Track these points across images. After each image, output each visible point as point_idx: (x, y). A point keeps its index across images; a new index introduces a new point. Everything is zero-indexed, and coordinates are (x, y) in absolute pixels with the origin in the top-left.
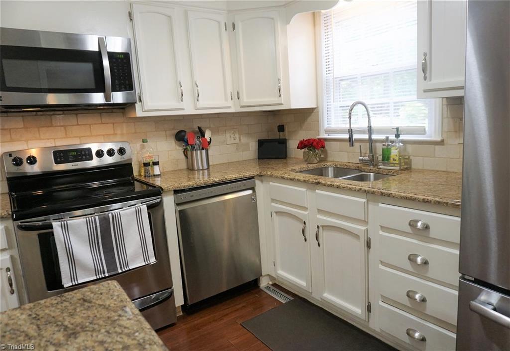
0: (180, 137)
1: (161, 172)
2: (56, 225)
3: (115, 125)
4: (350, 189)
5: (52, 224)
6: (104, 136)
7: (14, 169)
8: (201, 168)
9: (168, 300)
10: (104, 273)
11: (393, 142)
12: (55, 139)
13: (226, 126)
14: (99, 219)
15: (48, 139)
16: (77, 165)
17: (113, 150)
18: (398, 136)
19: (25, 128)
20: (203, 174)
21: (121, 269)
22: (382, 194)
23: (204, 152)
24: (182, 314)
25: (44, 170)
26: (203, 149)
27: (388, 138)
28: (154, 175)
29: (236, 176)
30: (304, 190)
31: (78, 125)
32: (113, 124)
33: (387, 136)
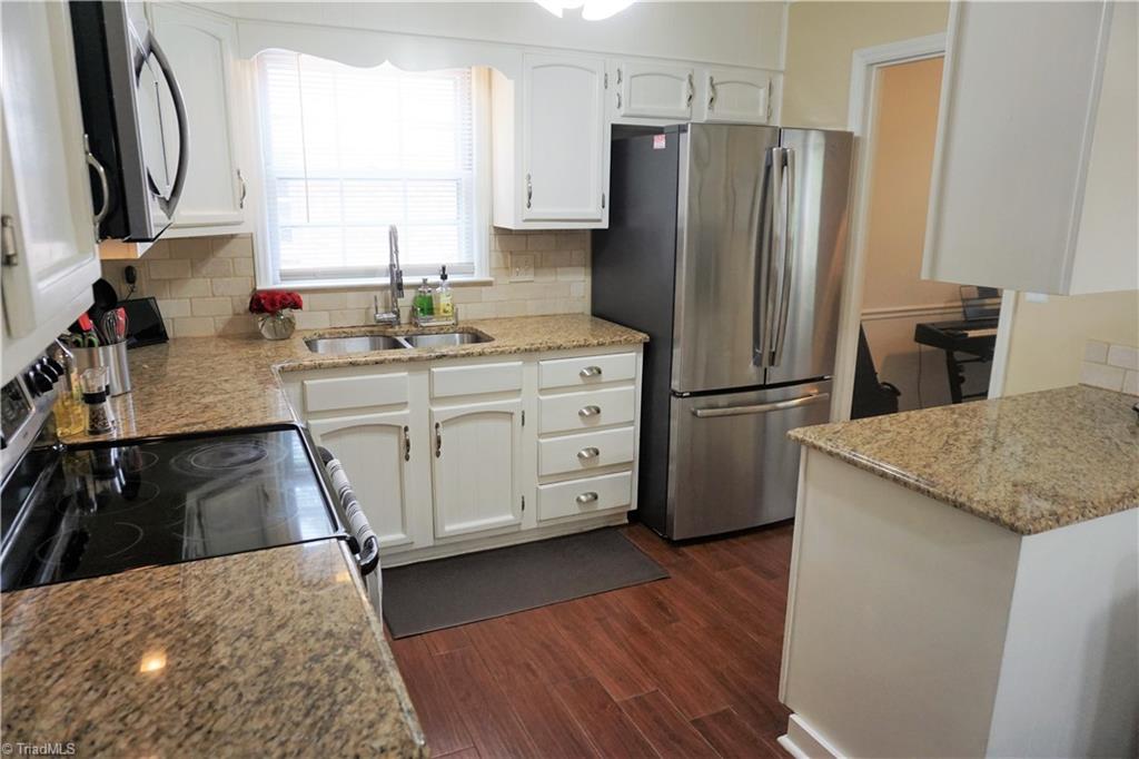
4: (502, 352)
11: (436, 285)
18: (444, 277)
22: (550, 348)
27: (425, 281)
30: (405, 374)
33: (425, 277)
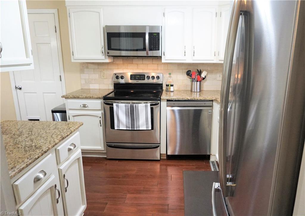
0: (189, 73)
1: (174, 90)
2: (114, 105)
3: (158, 65)
5: (113, 104)
6: (153, 69)
7: (116, 80)
8: (196, 91)
9: (157, 148)
10: (129, 128)
12: (133, 69)
13: (218, 70)
14: (130, 105)
15: (131, 69)
16: (138, 81)
17: (154, 77)
19: (123, 64)
20: (196, 95)
21: (136, 128)
23: (198, 83)
24: (166, 158)
25: (126, 82)
26: (197, 81)
28: (170, 91)
29: (201, 98)
31: (142, 64)
32: (158, 64)
